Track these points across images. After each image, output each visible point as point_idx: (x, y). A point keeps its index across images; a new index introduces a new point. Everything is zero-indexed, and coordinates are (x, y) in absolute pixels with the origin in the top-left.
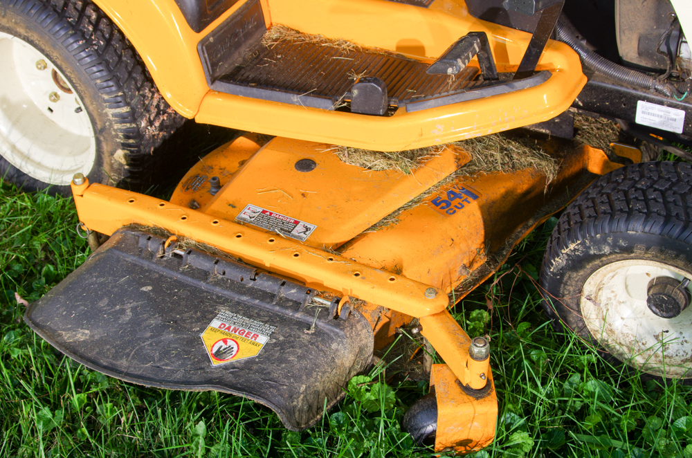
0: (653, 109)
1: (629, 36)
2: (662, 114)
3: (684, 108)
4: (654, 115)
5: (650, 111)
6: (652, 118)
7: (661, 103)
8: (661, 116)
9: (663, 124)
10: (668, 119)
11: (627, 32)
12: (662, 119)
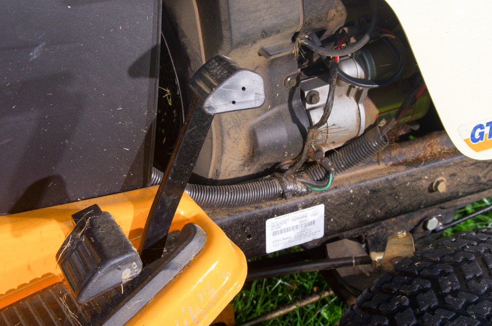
0: (285, 222)
1: (236, 136)
2: (297, 223)
3: (323, 201)
4: (288, 230)
5: (283, 227)
6: (285, 235)
7: (294, 209)
8: (297, 227)
9: (300, 236)
10: (306, 226)
11: (232, 132)
12: (298, 230)
